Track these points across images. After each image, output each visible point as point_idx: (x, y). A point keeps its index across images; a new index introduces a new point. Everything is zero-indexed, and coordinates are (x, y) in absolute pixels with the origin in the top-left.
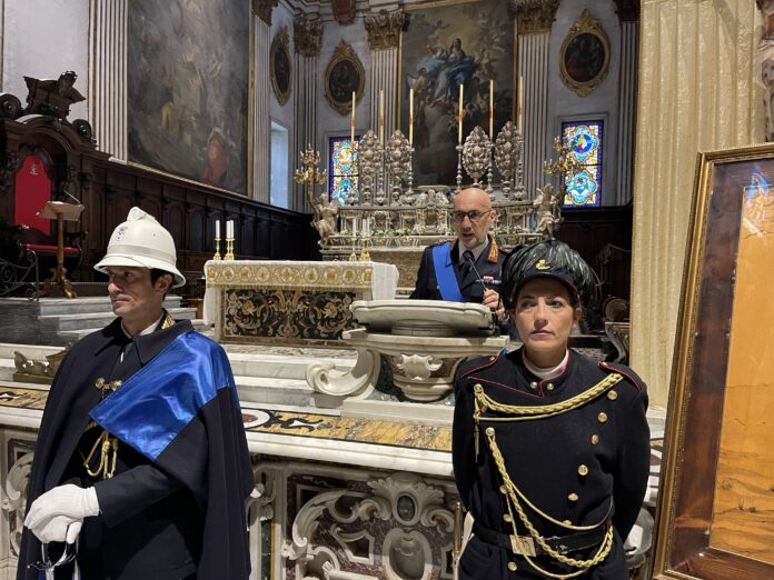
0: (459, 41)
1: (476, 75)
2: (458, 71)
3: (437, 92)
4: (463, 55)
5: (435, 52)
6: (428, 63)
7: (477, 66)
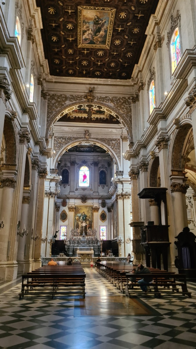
0: (84, 212)
1: (87, 217)
2: (84, 217)
3: (80, 220)
4: (85, 214)
5: (80, 213)
6: (79, 215)
7: (87, 216)
